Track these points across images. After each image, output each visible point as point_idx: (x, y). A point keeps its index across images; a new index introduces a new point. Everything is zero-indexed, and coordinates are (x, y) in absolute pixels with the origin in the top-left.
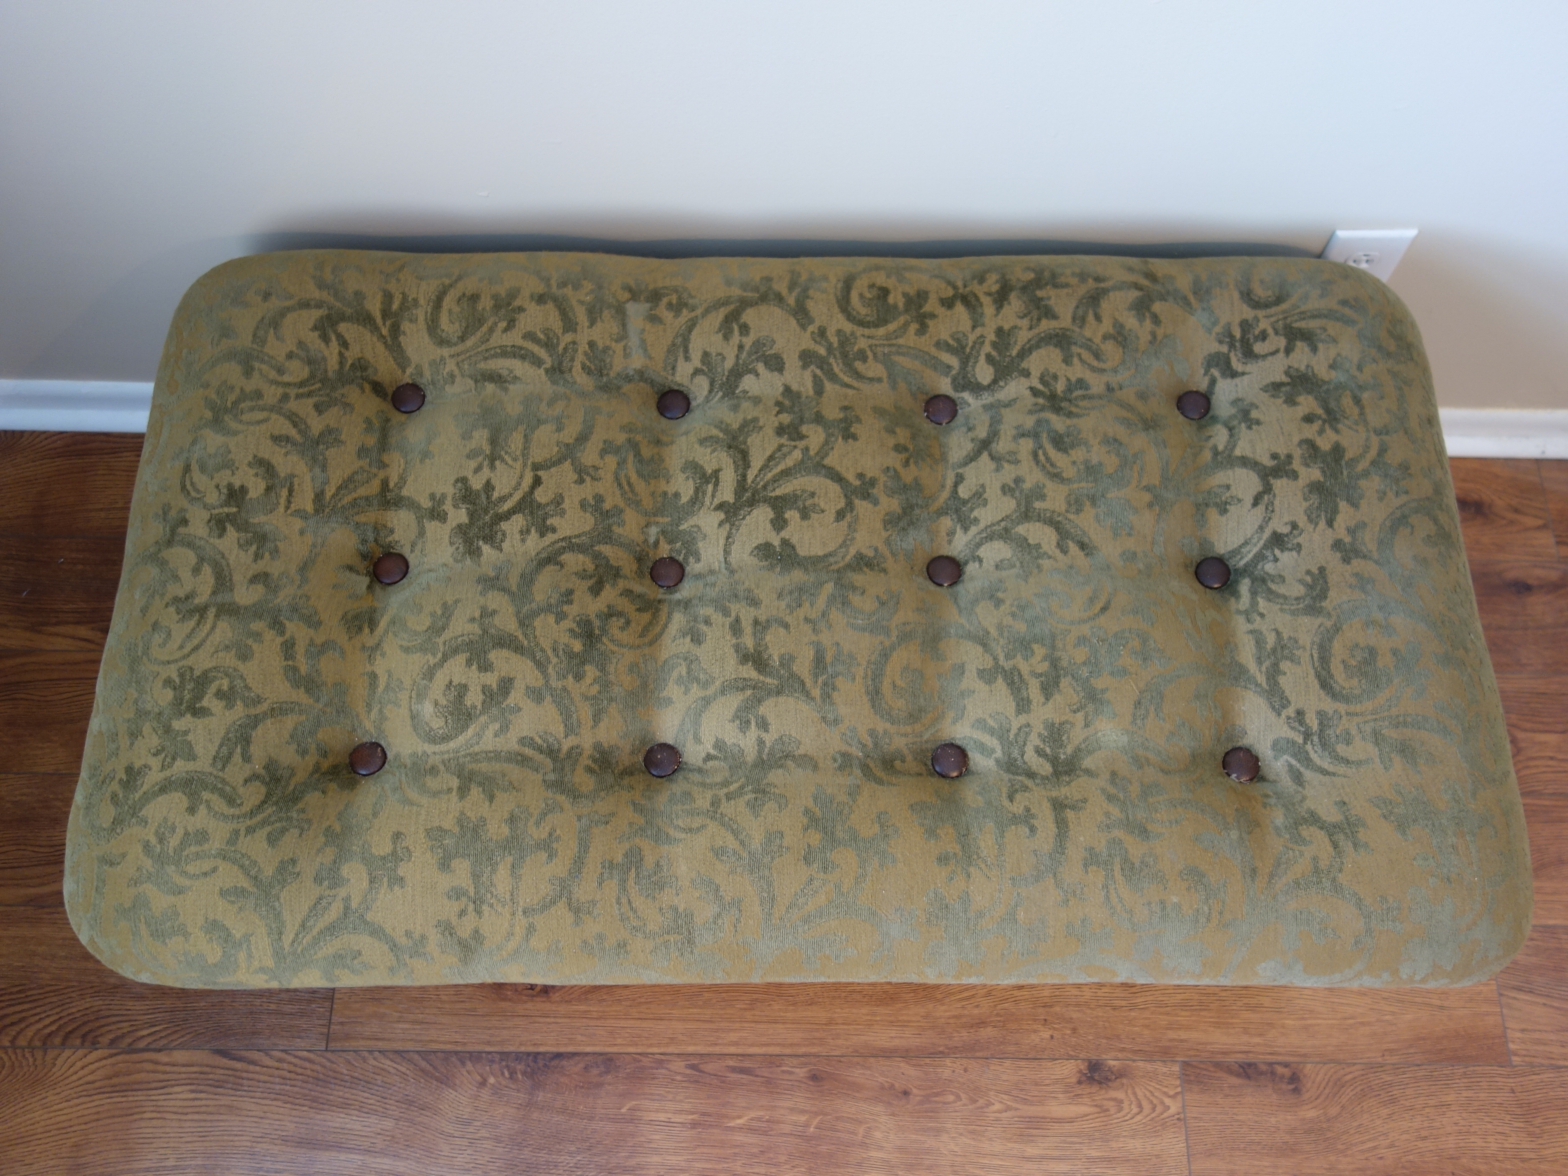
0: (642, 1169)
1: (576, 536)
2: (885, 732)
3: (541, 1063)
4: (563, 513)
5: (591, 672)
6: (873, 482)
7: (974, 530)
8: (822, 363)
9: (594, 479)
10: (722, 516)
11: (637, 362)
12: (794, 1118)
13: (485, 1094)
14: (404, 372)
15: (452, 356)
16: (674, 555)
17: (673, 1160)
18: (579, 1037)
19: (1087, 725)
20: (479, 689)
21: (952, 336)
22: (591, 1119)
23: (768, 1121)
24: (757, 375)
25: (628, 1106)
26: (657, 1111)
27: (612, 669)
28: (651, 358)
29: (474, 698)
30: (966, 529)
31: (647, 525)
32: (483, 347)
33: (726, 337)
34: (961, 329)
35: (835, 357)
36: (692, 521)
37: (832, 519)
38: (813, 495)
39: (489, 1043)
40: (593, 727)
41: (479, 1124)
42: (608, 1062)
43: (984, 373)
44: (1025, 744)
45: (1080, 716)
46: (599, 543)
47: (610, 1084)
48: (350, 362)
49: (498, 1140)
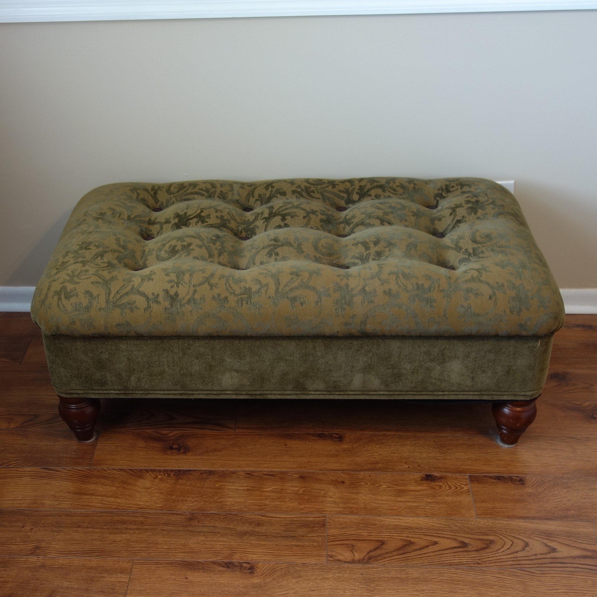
0: (224, 502)
1: (214, 224)
2: (320, 257)
3: (181, 472)
4: (210, 218)
5: (218, 244)
6: (316, 211)
7: (352, 225)
8: (299, 193)
9: (221, 212)
10: (264, 220)
11: (236, 197)
12: (293, 489)
13: (157, 481)
14: (157, 204)
15: (174, 197)
16: (247, 236)
17: (238, 500)
18: (198, 465)
19: (389, 251)
20: (180, 246)
21: (344, 189)
22: (202, 488)
23: (281, 489)
24: (277, 197)
25: (219, 484)
26: (232, 486)
27: (226, 244)
28: (241, 197)
29: (179, 247)
30: (349, 225)
31: (238, 226)
32: (185, 193)
33: (267, 189)
34: (347, 187)
35: (304, 192)
36: (254, 225)
37: (302, 218)
38: (295, 213)
39: (159, 467)
40: (218, 257)
41: (153, 489)
42: (211, 473)
43: (355, 197)
44: (369, 258)
45: (387, 249)
46: (222, 227)
47: (211, 478)
48: (139, 199)
49: (161, 493)
